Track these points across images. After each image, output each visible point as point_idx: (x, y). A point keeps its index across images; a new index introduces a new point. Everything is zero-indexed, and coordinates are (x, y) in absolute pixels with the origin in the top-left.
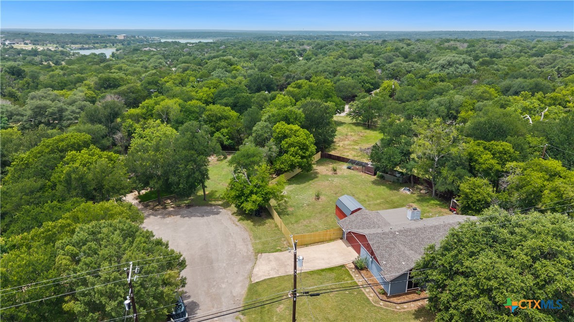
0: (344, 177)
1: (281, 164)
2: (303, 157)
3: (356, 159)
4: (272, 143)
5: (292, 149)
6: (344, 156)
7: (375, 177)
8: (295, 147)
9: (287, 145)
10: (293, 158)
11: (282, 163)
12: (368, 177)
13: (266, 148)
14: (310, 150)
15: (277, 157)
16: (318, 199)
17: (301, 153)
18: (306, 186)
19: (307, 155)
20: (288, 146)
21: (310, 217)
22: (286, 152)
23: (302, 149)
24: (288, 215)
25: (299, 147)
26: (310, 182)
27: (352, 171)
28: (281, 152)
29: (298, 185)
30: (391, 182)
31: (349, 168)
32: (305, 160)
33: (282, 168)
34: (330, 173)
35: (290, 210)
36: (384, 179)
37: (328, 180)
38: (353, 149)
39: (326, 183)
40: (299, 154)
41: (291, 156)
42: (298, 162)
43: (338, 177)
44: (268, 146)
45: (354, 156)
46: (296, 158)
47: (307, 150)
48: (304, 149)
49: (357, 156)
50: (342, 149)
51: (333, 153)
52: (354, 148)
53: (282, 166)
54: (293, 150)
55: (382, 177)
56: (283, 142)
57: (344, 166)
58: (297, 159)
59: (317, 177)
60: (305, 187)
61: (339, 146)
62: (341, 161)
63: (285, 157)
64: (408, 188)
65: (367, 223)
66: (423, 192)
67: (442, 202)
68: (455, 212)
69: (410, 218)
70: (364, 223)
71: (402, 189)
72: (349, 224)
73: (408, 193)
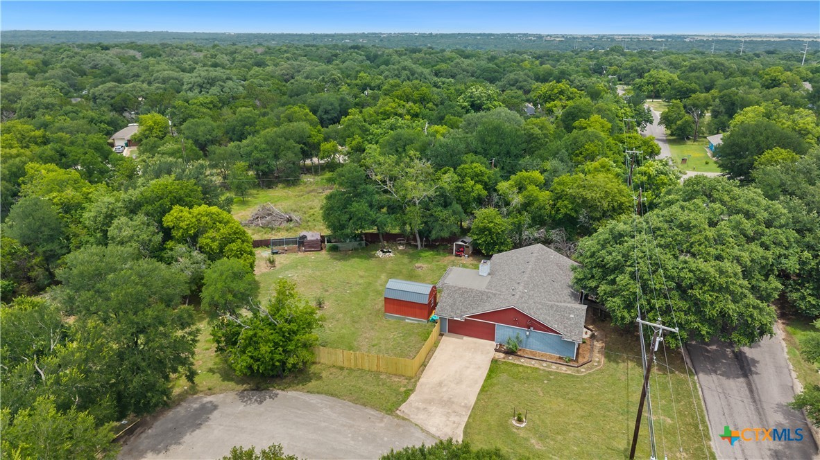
7: (325, 252)
16: (322, 307)
27: (286, 255)
30: (353, 250)
31: (275, 253)
34: (264, 269)
37: (280, 279)
43: (284, 269)
55: (335, 249)
64: (385, 250)
65: (474, 297)
66: (401, 248)
67: (433, 251)
68: (466, 256)
69: (485, 275)
70: (471, 299)
71: (380, 254)
72: (452, 309)
73: (391, 254)
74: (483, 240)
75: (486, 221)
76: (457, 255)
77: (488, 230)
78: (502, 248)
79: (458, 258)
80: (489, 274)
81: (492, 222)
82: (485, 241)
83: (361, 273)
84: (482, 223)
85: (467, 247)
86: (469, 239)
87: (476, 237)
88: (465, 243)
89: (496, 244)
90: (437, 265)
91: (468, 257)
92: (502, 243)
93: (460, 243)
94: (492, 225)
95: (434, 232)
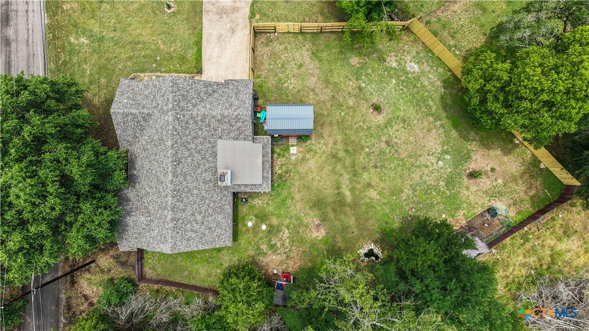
16: (374, 108)
72: (237, 89)
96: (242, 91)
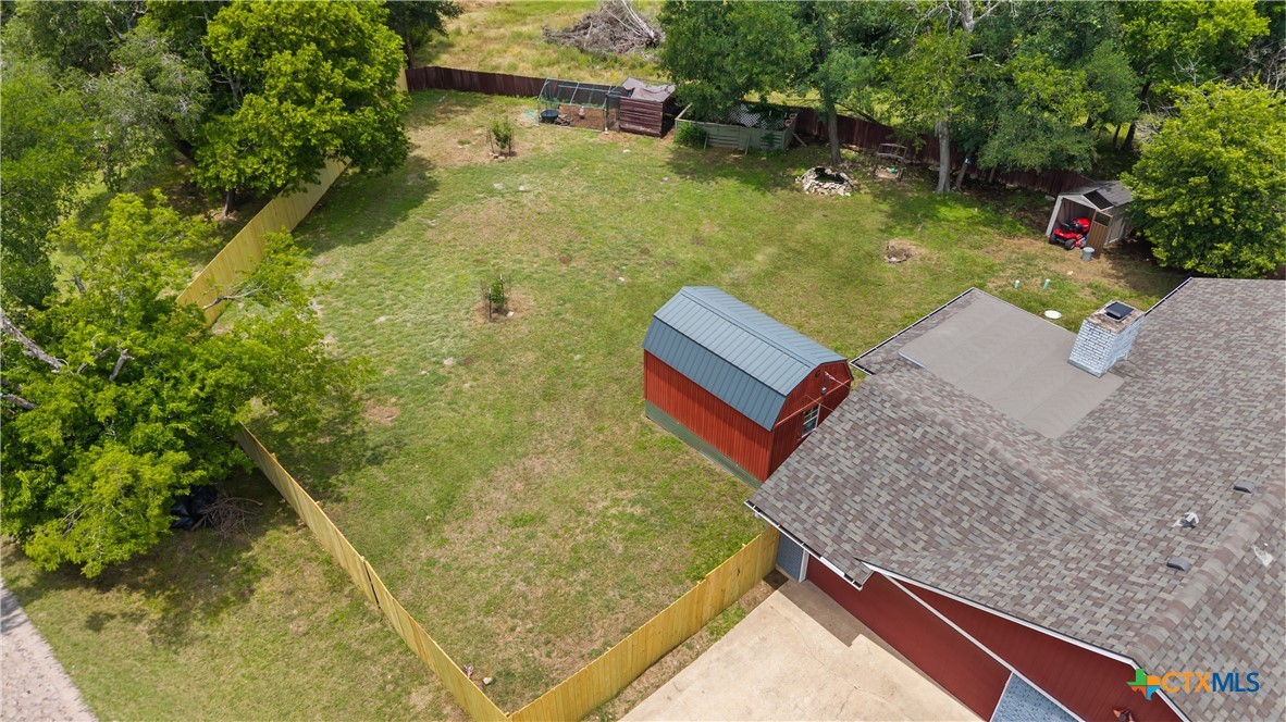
0: (549, 165)
1: (240, 155)
2: (353, 100)
3: (551, 74)
4: (154, 44)
5: (283, 61)
6: (497, 67)
7: (669, 142)
8: (295, 47)
9: (242, 43)
10: (301, 115)
11: (247, 148)
12: (646, 150)
13: (124, 75)
14: (379, 55)
15: (205, 118)
16: (501, 311)
17: (338, 77)
18: (407, 245)
19: (369, 84)
20: (253, 44)
21: (506, 439)
22: (253, 83)
23: (338, 55)
24: (376, 460)
25: (320, 43)
26: (415, 215)
27: (568, 130)
28: (225, 89)
29: (361, 248)
30: (741, 152)
31: (549, 119)
32: (368, 113)
33: (254, 178)
34: (485, 155)
35: (378, 418)
36: (709, 146)
37: (491, 192)
38: (518, 38)
39: (492, 209)
40: (330, 87)
41: (288, 105)
42: (336, 131)
43: (526, 167)
44: (131, 65)
45: (538, 65)
46: (322, 112)
47: (362, 54)
48: (345, 53)
49: (550, 64)
50: (473, 41)
51: (445, 61)
52: (520, 35)
53: (251, 165)
54: (288, 69)
55: (696, 139)
56: (215, 29)
57: (526, 113)
58: (327, 117)
59: (433, 186)
60: (402, 249)
61: (458, 32)
62: (501, 94)
63: (253, 111)
64: (828, 171)
65: (962, 486)
66: (886, 174)
67: (983, 205)
68: (1089, 250)
69: (1096, 369)
70: (944, 488)
71: (808, 179)
72: (837, 505)
73: (840, 190)
74: (1176, 207)
75: (1215, 135)
76: (1056, 241)
77: (1206, 170)
78: (1245, 254)
79: (1057, 251)
80: (1118, 370)
81: (1241, 144)
82: (1181, 216)
83: (708, 229)
84: (1195, 138)
85: (1103, 220)
86: (1121, 191)
87: (1150, 194)
88: (1103, 202)
89: (1225, 233)
90: (963, 259)
91: (1095, 255)
92: (1250, 237)
93: (1080, 199)
94: (1237, 154)
95: (994, 144)
96: (828, 479)
